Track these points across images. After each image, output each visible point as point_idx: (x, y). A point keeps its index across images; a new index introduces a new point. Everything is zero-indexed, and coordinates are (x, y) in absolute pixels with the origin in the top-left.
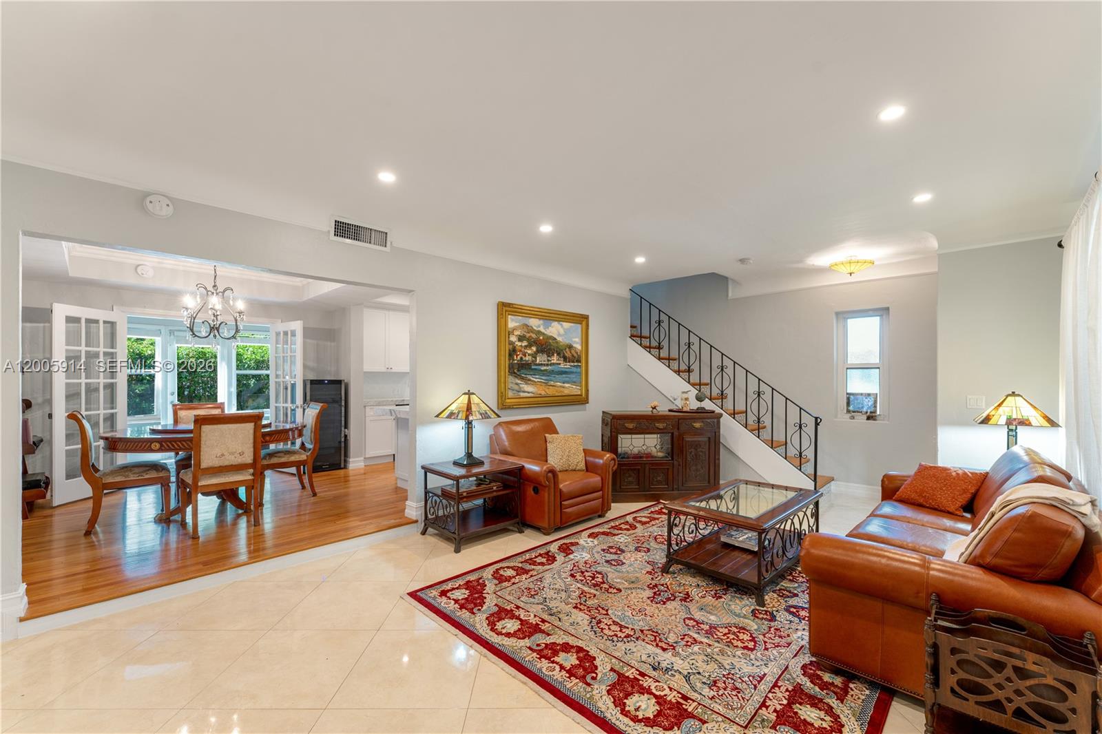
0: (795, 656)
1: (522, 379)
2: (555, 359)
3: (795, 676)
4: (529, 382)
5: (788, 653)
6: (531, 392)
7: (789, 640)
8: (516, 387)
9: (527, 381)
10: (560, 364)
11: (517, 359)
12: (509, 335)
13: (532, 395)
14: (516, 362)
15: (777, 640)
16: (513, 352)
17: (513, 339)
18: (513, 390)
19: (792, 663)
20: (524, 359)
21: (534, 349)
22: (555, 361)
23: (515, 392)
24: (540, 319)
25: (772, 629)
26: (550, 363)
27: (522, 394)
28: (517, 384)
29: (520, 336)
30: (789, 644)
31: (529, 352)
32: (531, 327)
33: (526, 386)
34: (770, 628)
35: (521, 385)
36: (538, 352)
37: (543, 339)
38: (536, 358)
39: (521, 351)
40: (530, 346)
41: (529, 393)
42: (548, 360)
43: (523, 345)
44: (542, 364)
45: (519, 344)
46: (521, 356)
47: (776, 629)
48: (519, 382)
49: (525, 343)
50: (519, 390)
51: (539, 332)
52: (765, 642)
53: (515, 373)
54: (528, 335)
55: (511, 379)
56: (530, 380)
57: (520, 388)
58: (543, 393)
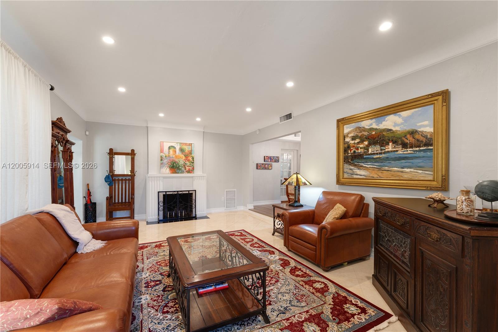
0: (143, 268)
1: (355, 165)
2: (390, 147)
3: (139, 263)
4: (361, 168)
5: (146, 267)
6: (363, 175)
7: (149, 271)
8: (350, 172)
9: (360, 167)
10: (397, 151)
11: (350, 153)
12: (344, 138)
13: (364, 177)
14: (350, 154)
15: (153, 269)
16: (347, 148)
17: (347, 140)
18: (348, 173)
19: (142, 266)
20: (357, 151)
21: (366, 143)
22: (390, 149)
23: (350, 175)
24: (371, 119)
25: (158, 271)
26: (383, 151)
27: (355, 176)
28: (350, 169)
29: (353, 136)
30: (148, 270)
31: (361, 146)
32: (364, 127)
33: (358, 170)
34: (159, 271)
35: (354, 170)
36: (370, 144)
37: (375, 133)
38: (368, 150)
39: (354, 147)
40: (362, 141)
41: (361, 175)
42: (381, 150)
43: (356, 142)
44: (374, 154)
45: (353, 142)
46: (354, 150)
47: (157, 271)
48: (353, 168)
49: (358, 141)
50: (352, 173)
51: (372, 129)
52: (155, 266)
53: (349, 162)
54: (360, 134)
55: (346, 166)
56: (362, 166)
57: (354, 172)
58: (375, 176)
